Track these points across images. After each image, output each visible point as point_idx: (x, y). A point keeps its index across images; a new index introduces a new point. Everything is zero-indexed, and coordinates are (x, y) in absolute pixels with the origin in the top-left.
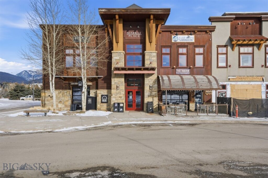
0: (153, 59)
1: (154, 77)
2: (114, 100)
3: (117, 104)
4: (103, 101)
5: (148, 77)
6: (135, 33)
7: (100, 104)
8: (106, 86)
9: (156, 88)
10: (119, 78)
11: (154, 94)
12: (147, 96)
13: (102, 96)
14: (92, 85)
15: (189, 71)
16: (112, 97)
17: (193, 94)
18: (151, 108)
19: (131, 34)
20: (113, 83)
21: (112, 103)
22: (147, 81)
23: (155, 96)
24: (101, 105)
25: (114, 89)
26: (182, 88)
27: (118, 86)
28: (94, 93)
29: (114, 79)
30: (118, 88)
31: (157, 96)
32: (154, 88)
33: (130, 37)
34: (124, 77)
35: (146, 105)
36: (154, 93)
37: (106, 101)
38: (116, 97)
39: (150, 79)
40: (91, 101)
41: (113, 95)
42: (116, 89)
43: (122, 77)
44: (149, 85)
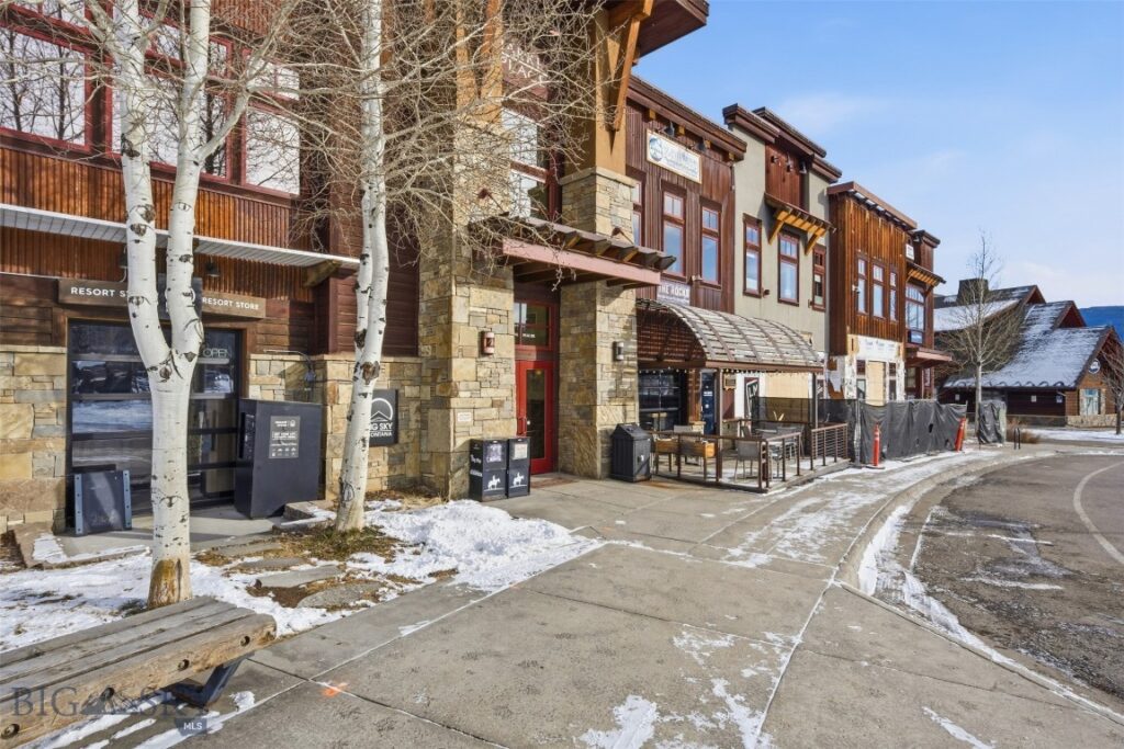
0: (621, 212)
1: (626, 302)
2: (464, 425)
3: (499, 447)
5: (607, 299)
6: (525, 58)
9: (633, 359)
10: (490, 286)
11: (626, 387)
12: (605, 396)
14: (263, 315)
15: (688, 295)
16: (454, 402)
17: (698, 388)
18: (643, 457)
20: (459, 315)
21: (459, 442)
22: (603, 321)
23: (629, 395)
25: (466, 353)
27: (491, 335)
28: (282, 375)
29: (464, 290)
30: (490, 350)
31: (637, 396)
32: (629, 359)
34: (511, 283)
36: (626, 383)
37: (385, 429)
38: (478, 402)
39: (615, 311)
40: (293, 436)
41: (462, 394)
42: (476, 351)
43: (504, 287)
44: (612, 340)
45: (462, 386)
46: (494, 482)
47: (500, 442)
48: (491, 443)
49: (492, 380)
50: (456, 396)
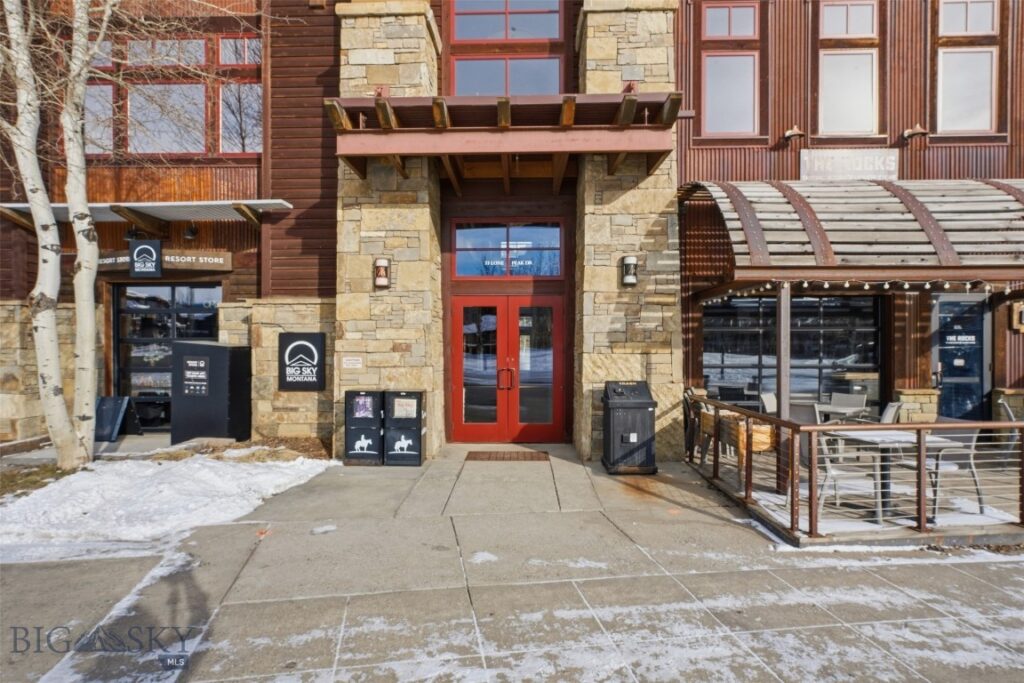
0: (643, 57)
1: (660, 191)
2: (352, 372)
4: (292, 374)
5: (607, 195)
7: (276, 397)
8: (315, 270)
9: (668, 282)
10: (394, 203)
11: (652, 325)
12: (604, 340)
13: (285, 339)
14: (229, 267)
16: (339, 345)
17: (924, 329)
18: (633, 438)
20: (345, 243)
21: (340, 391)
22: (601, 227)
23: (660, 338)
24: (279, 404)
25: (355, 287)
27: (383, 263)
29: (354, 213)
30: (383, 282)
31: (678, 338)
32: (657, 282)
35: (594, 408)
36: (651, 319)
37: (309, 374)
38: (372, 346)
39: (626, 210)
40: (202, 375)
41: (348, 335)
42: (369, 285)
43: (415, 201)
44: (618, 255)
45: (347, 326)
46: (363, 443)
47: (368, 394)
49: (395, 319)
50: (341, 338)
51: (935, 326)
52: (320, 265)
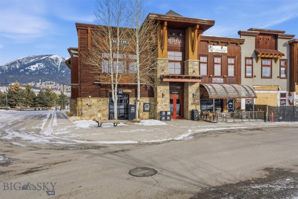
0: (195, 67)
1: (197, 85)
2: (160, 109)
3: (164, 112)
4: (146, 109)
5: (191, 85)
6: (175, 41)
7: (143, 113)
8: (147, 93)
9: (198, 96)
10: (165, 85)
11: (196, 102)
12: (191, 104)
13: (144, 104)
14: (131, 92)
15: (223, 80)
16: (158, 105)
17: (226, 102)
18: (197, 116)
19: (172, 41)
20: (158, 91)
21: (158, 111)
22: (190, 89)
23: (197, 104)
24: (143, 114)
25: (159, 97)
26: (227, 96)
27: (164, 94)
28: (134, 101)
29: (159, 87)
30: (164, 96)
31: (200, 104)
32: (197, 96)
33: (171, 44)
34: (169, 85)
35: (190, 113)
36: (197, 101)
37: (148, 109)
38: (162, 105)
39: (193, 87)
40: (134, 109)
42: (162, 97)
43: (167, 85)
44: (193, 93)
45: (159, 102)
46: (163, 118)
47: (164, 111)
48: (163, 111)
49: (165, 101)
51: (228, 101)
52: (148, 92)
